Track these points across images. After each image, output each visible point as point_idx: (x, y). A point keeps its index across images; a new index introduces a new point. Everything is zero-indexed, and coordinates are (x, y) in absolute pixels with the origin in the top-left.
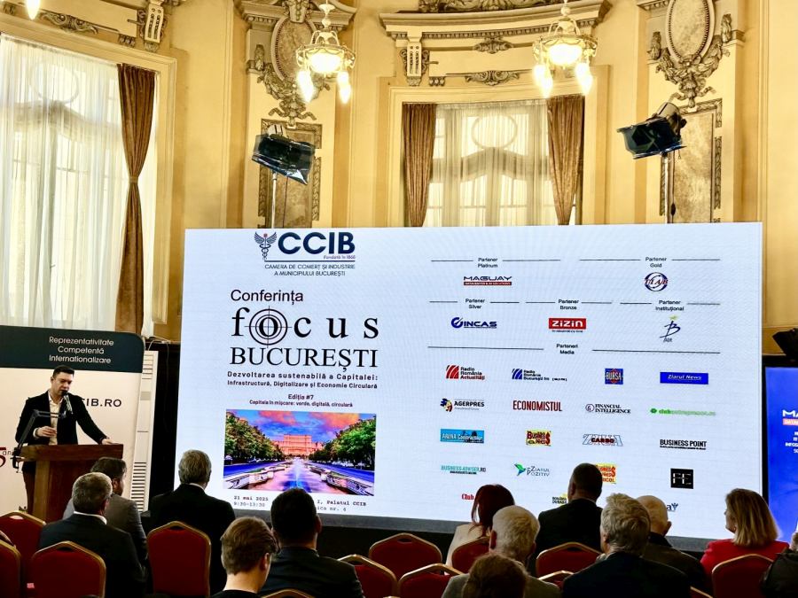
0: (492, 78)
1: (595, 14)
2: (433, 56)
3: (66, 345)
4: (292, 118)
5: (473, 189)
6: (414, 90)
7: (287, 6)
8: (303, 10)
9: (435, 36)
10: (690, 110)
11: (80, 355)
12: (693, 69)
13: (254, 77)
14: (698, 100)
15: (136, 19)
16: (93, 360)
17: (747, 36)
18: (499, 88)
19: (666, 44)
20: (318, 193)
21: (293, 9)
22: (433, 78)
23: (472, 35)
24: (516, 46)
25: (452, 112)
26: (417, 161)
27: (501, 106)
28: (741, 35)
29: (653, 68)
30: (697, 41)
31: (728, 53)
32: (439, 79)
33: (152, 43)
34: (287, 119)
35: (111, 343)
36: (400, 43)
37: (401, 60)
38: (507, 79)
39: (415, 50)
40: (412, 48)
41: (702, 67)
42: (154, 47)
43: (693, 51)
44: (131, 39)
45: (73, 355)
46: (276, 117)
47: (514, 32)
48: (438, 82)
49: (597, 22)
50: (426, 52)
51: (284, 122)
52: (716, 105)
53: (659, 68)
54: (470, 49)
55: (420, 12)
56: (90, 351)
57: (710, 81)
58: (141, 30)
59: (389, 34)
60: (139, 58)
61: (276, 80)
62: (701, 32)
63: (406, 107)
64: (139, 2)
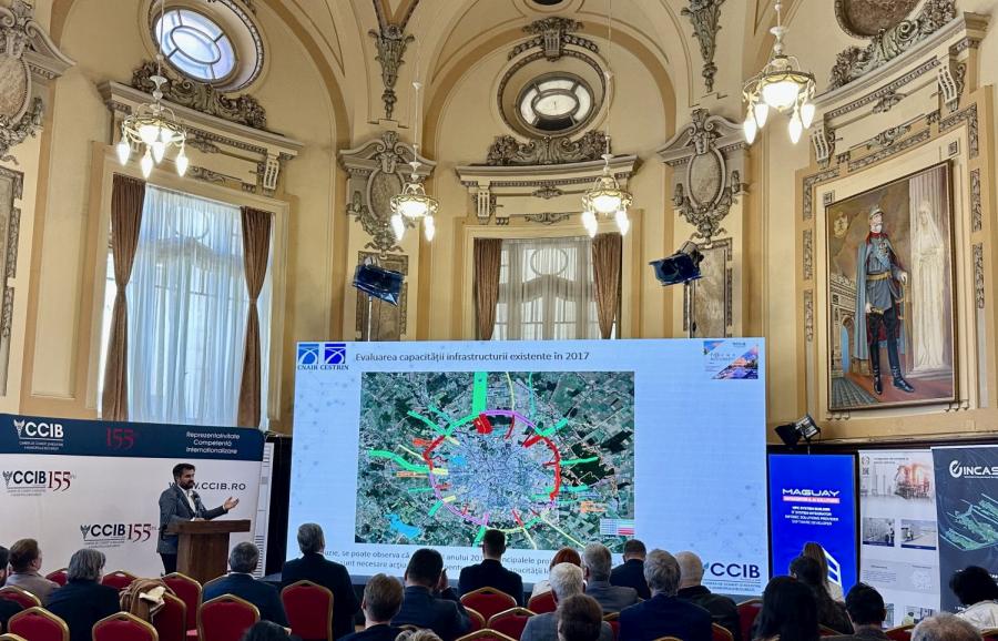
0: (547, 219)
1: (630, 169)
2: (499, 201)
3: (200, 439)
4: (383, 251)
5: (532, 309)
6: (483, 228)
7: (380, 160)
8: (393, 163)
9: (500, 184)
10: (706, 247)
11: (212, 447)
12: (708, 214)
13: (352, 217)
14: (713, 238)
15: (256, 170)
16: (222, 451)
17: (752, 187)
18: (552, 227)
19: (687, 193)
20: (405, 312)
21: (385, 163)
22: (500, 219)
23: (530, 184)
24: (566, 193)
25: (515, 246)
26: (486, 285)
27: (554, 242)
28: (746, 187)
29: (677, 212)
30: (711, 191)
31: (736, 202)
32: (504, 219)
33: (269, 190)
34: (380, 251)
35: (238, 437)
36: (472, 190)
37: (472, 203)
38: (560, 219)
39: (484, 195)
40: (482, 194)
41: (716, 213)
42: (270, 193)
43: (708, 200)
44: (252, 187)
45: (205, 446)
46: (370, 250)
47: (565, 182)
48: (503, 221)
49: (631, 175)
50: (493, 197)
51: (377, 254)
52: (727, 243)
53: (681, 213)
54: (529, 195)
55: (488, 165)
56: (220, 443)
57: (722, 224)
58: (261, 179)
59: (463, 183)
60: (259, 203)
61: (371, 220)
62: (714, 185)
63: (477, 241)
64: (258, 157)
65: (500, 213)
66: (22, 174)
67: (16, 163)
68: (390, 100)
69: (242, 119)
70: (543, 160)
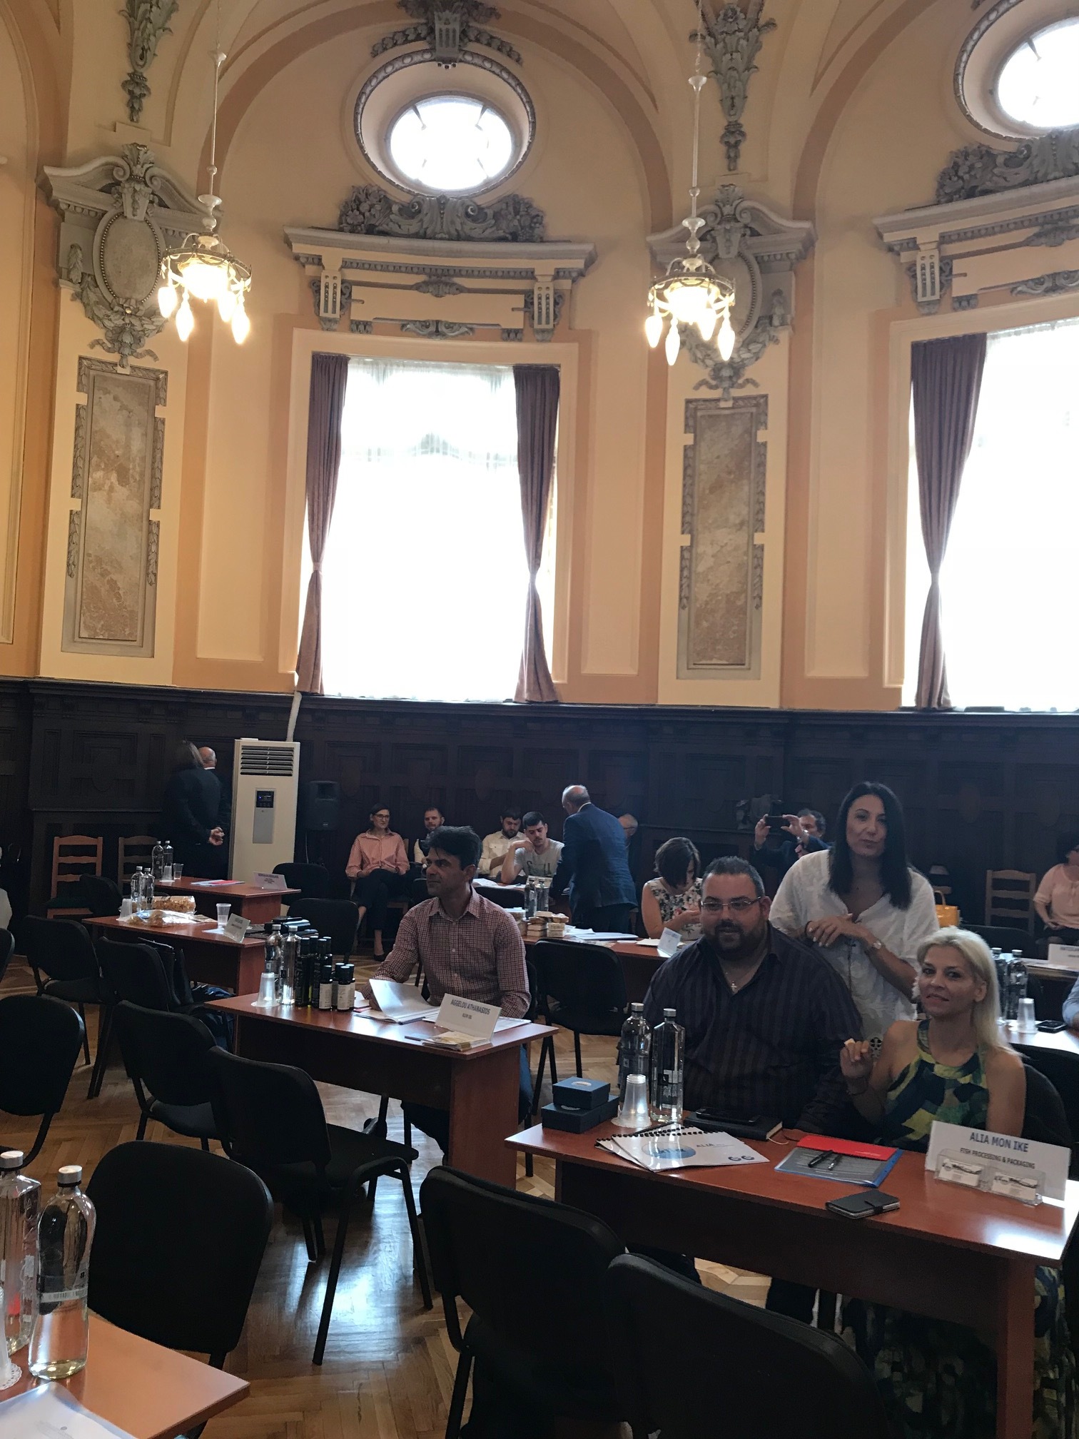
2: (958, 266)
4: (725, 390)
15: (521, 305)
22: (959, 299)
33: (545, 331)
34: (720, 393)
36: (905, 257)
37: (907, 278)
40: (923, 258)
42: (545, 335)
44: (517, 332)
46: (704, 394)
50: (946, 262)
58: (529, 317)
63: (916, 347)
64: (523, 285)
65: (960, 288)
66: (166, 373)
67: (156, 358)
68: (732, 140)
69: (501, 233)
70: (1046, 174)
